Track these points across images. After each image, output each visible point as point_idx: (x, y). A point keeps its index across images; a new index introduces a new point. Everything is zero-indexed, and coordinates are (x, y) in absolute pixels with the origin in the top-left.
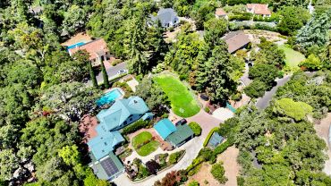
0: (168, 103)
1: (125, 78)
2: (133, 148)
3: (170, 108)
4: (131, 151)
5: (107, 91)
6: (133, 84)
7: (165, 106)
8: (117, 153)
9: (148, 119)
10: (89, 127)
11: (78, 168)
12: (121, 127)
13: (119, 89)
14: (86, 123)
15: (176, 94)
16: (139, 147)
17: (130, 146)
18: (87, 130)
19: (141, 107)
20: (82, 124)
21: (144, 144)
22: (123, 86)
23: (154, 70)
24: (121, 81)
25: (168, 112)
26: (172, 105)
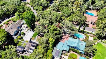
0: (94, 55)
1: (90, 35)
2: (68, 55)
3: (93, 57)
4: (67, 55)
5: (81, 33)
6: (91, 39)
7: (92, 55)
8: (63, 52)
9: (81, 53)
10: (66, 38)
11: (51, 46)
12: (71, 47)
13: (85, 36)
14: (66, 37)
15: (101, 55)
16: (70, 57)
17: (68, 54)
18: (64, 38)
19: (82, 48)
20: (65, 36)
21: (72, 58)
22: (87, 37)
23: (103, 41)
24: (88, 35)
25: (90, 57)
26: (94, 57)
